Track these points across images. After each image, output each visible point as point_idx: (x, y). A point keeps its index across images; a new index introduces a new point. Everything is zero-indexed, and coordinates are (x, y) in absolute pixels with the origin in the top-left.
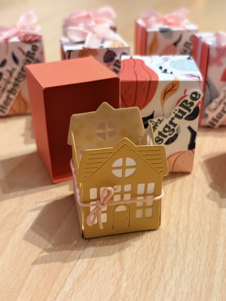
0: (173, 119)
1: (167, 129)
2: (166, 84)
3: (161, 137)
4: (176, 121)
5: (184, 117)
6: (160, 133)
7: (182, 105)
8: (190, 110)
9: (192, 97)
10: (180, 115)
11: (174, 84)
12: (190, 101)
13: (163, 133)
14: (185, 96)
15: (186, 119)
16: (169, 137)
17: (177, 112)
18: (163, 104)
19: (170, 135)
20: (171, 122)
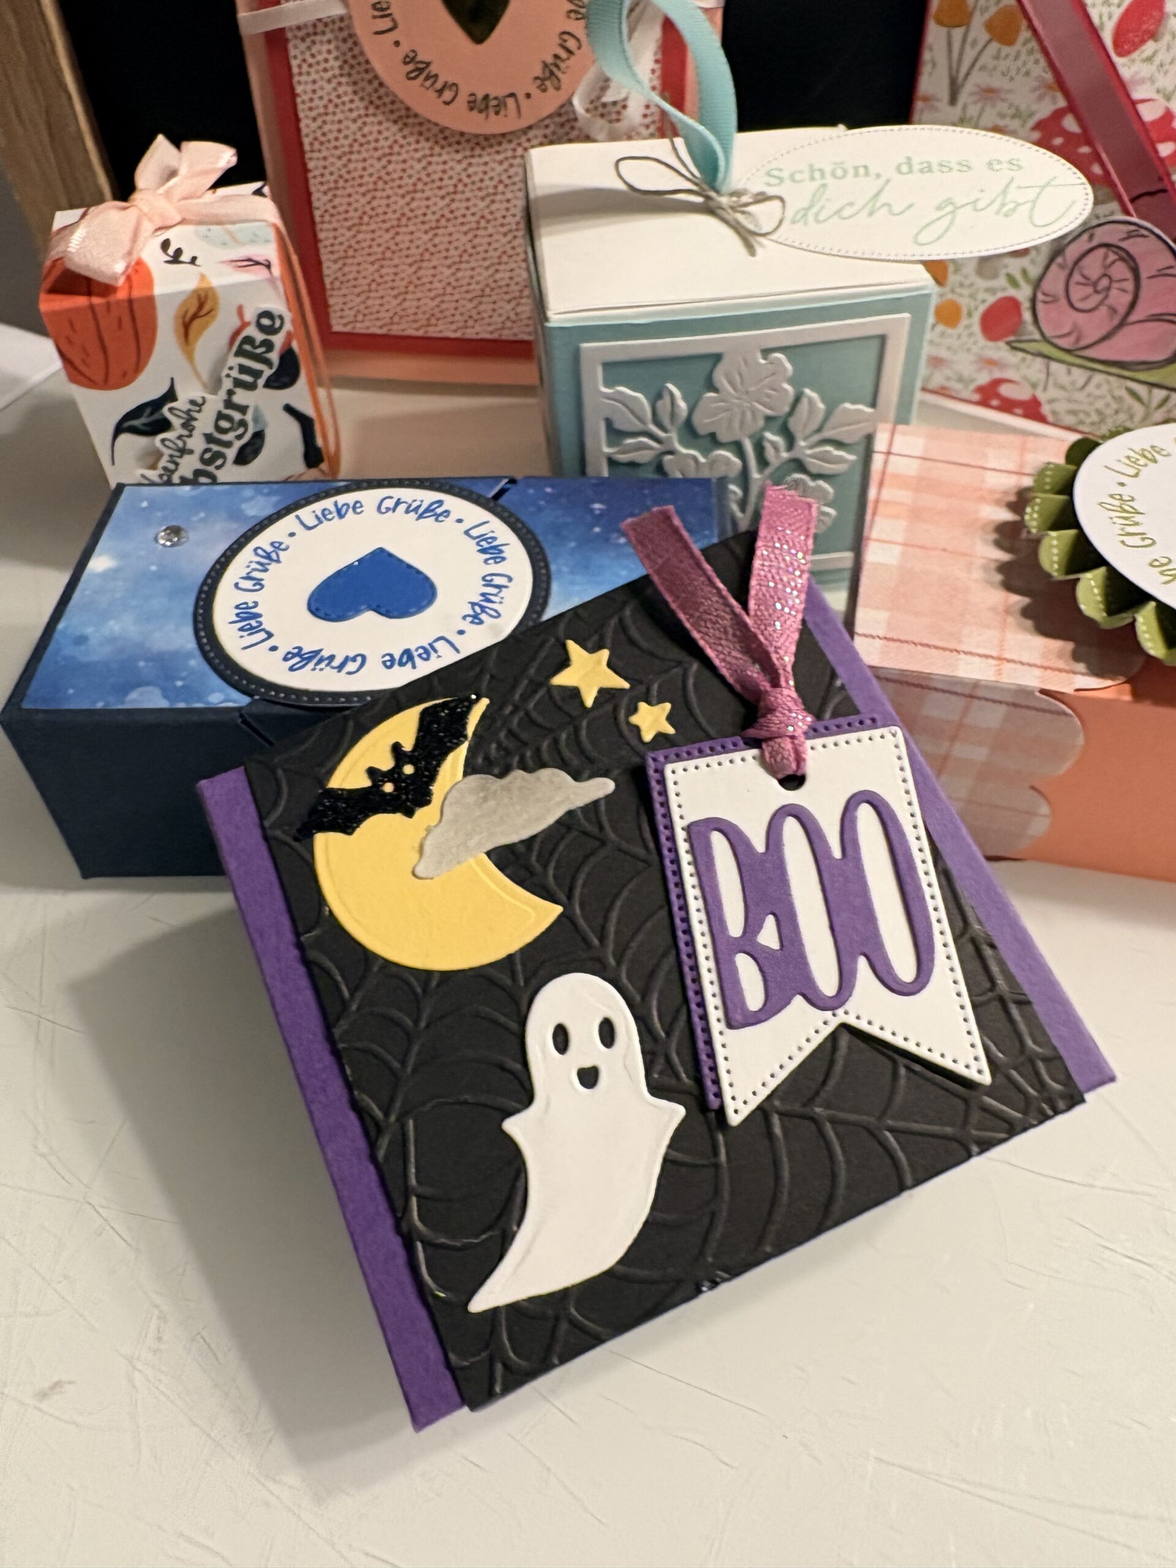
0: (230, 393)
1: (224, 424)
2: (180, 301)
3: (215, 448)
4: (241, 397)
5: (261, 382)
6: (209, 438)
7: (240, 353)
8: (268, 362)
9: (262, 328)
10: (248, 378)
11: (203, 296)
12: (259, 337)
13: (217, 435)
14: (245, 325)
15: (268, 385)
16: (238, 444)
17: (235, 373)
18: (190, 356)
19: (239, 437)
20: (229, 404)
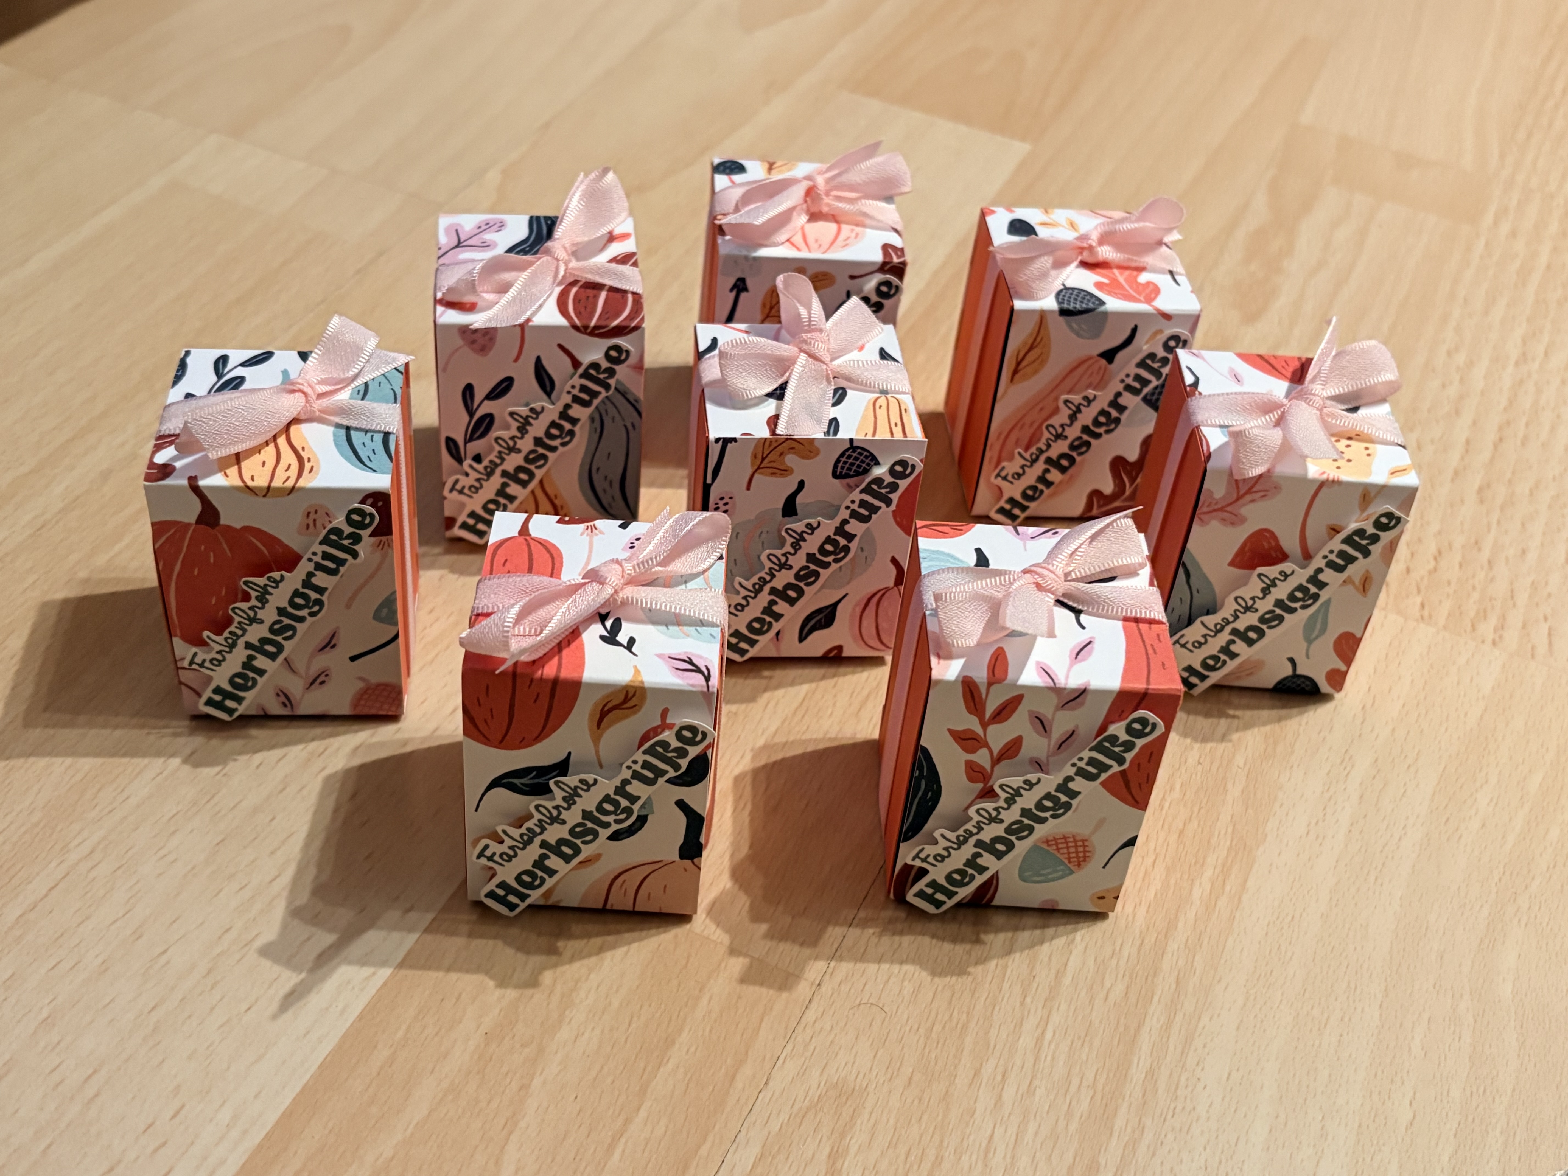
0: (626, 782)
1: (608, 807)
2: (605, 692)
3: (590, 825)
4: (635, 788)
5: (661, 781)
6: (586, 815)
7: (650, 751)
8: (677, 767)
9: (679, 736)
10: (649, 774)
11: (632, 692)
12: (675, 744)
13: (596, 814)
14: (663, 728)
15: (669, 782)
16: (614, 827)
17: (637, 767)
18: (596, 740)
19: (619, 821)
20: (621, 790)
